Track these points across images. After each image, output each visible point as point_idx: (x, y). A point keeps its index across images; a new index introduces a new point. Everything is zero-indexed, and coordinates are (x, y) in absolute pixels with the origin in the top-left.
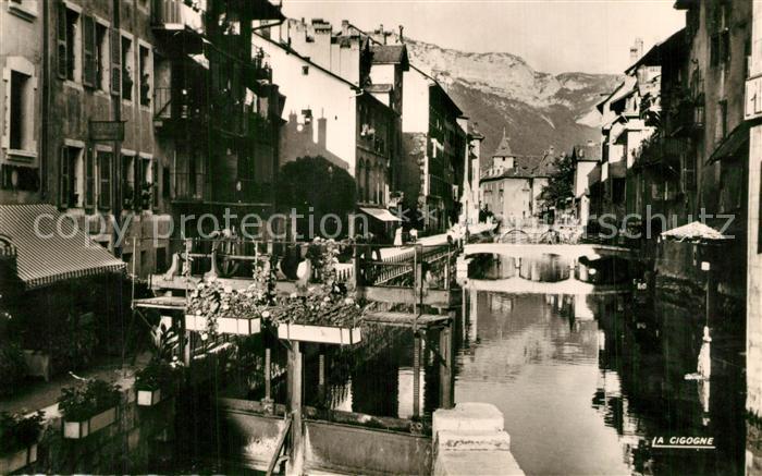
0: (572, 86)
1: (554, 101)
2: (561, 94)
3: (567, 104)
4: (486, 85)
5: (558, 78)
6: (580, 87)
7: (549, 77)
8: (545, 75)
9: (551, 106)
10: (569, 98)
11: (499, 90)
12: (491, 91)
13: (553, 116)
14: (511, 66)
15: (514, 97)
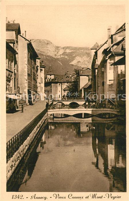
0: (68, 51)
1: (62, 56)
2: (64, 54)
3: (66, 57)
4: (38, 50)
5: (63, 48)
6: (71, 51)
7: (60, 48)
8: (59, 47)
9: (61, 58)
10: (67, 55)
11: (43, 52)
12: (40, 52)
13: (62, 61)
14: (47, 44)
15: (48, 54)
